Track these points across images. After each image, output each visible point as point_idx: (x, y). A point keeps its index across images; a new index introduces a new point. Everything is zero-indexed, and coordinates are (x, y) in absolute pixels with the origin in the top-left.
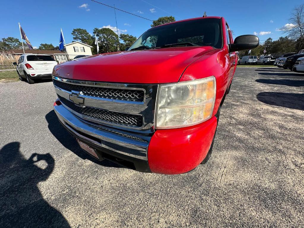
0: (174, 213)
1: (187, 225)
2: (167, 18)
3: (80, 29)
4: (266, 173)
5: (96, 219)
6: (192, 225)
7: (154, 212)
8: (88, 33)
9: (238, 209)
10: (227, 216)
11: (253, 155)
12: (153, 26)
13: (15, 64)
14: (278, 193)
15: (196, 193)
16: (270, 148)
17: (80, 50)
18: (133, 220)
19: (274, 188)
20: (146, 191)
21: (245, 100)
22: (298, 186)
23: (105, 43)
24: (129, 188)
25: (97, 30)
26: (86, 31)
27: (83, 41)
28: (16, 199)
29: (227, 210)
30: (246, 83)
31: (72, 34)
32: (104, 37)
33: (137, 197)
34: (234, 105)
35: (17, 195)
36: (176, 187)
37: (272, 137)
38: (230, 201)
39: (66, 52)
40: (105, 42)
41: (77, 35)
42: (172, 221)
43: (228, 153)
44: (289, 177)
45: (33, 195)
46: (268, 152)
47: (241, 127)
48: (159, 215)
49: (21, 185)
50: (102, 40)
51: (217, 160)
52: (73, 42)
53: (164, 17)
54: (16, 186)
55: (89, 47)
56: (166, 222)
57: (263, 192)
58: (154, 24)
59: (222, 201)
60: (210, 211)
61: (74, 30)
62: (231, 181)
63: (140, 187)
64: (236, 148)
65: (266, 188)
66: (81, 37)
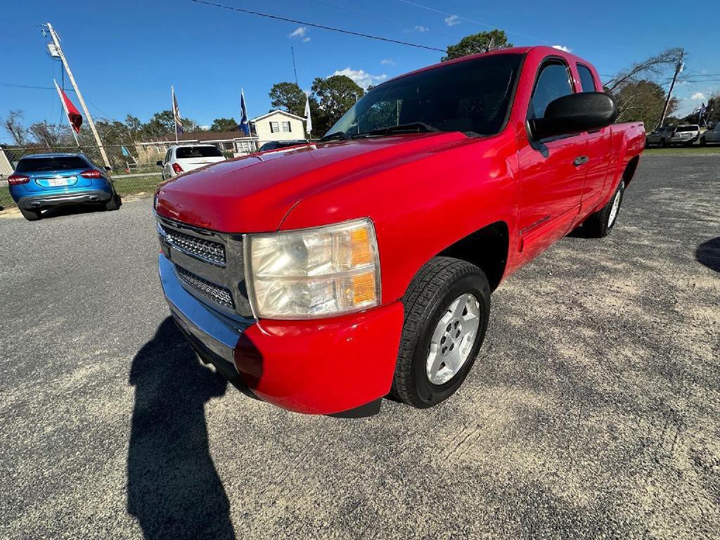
0: (311, 495)
1: (324, 525)
2: (483, 36)
3: (285, 84)
4: (586, 463)
5: (177, 468)
6: (333, 529)
7: (275, 483)
8: (301, 90)
9: (454, 526)
10: (417, 534)
11: (575, 411)
12: (446, 59)
13: (159, 163)
14: (588, 517)
15: (377, 469)
16: (643, 401)
17: (281, 129)
18: (232, 487)
19: (584, 503)
20: (281, 440)
21: (650, 257)
22: (661, 518)
23: (334, 110)
24: (254, 426)
25: (320, 81)
26: (297, 88)
27: (289, 108)
28: (84, 407)
29: (426, 521)
30: (688, 206)
31: (271, 95)
32: (333, 95)
33: (260, 447)
34: (604, 269)
35: (87, 400)
36: (344, 445)
37: (671, 372)
38: (445, 503)
39: (256, 133)
40: (335, 107)
41: (279, 97)
42: (299, 509)
43: (509, 394)
44: (650, 488)
45: (107, 405)
46: (628, 412)
47: (588, 332)
48: (282, 491)
49: (98, 386)
50: (329, 102)
51: (469, 407)
52: (271, 111)
53: (475, 33)
54: (91, 386)
55: (301, 120)
56: (287, 507)
57: (546, 506)
58: (449, 56)
59: (425, 499)
60: (387, 511)
61: (275, 86)
62: (474, 462)
63: (274, 429)
64: (536, 385)
65: (559, 500)
66: (287, 99)
